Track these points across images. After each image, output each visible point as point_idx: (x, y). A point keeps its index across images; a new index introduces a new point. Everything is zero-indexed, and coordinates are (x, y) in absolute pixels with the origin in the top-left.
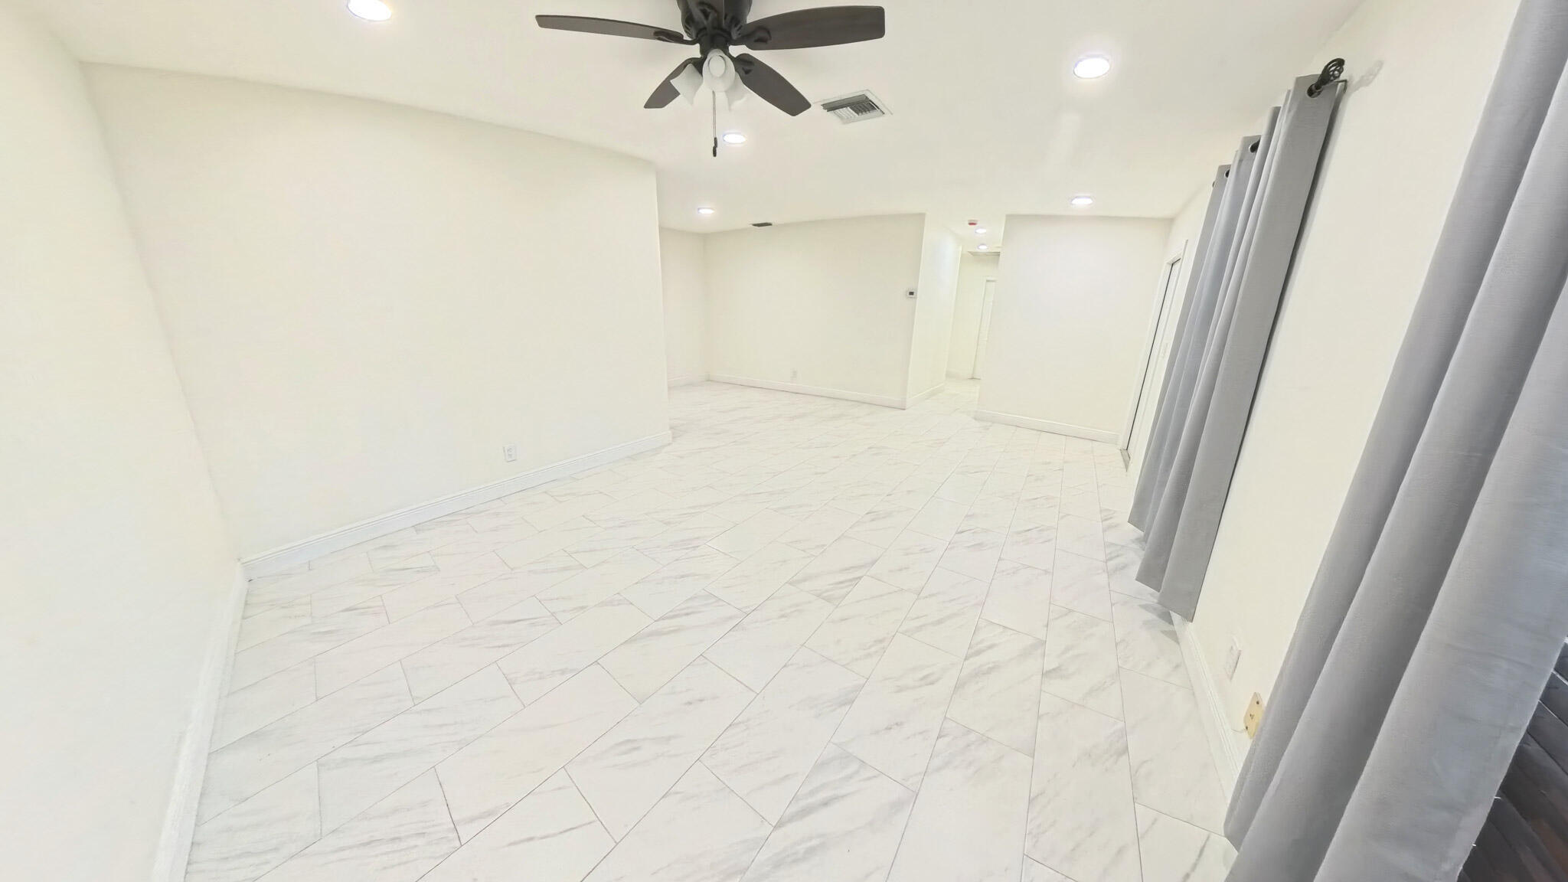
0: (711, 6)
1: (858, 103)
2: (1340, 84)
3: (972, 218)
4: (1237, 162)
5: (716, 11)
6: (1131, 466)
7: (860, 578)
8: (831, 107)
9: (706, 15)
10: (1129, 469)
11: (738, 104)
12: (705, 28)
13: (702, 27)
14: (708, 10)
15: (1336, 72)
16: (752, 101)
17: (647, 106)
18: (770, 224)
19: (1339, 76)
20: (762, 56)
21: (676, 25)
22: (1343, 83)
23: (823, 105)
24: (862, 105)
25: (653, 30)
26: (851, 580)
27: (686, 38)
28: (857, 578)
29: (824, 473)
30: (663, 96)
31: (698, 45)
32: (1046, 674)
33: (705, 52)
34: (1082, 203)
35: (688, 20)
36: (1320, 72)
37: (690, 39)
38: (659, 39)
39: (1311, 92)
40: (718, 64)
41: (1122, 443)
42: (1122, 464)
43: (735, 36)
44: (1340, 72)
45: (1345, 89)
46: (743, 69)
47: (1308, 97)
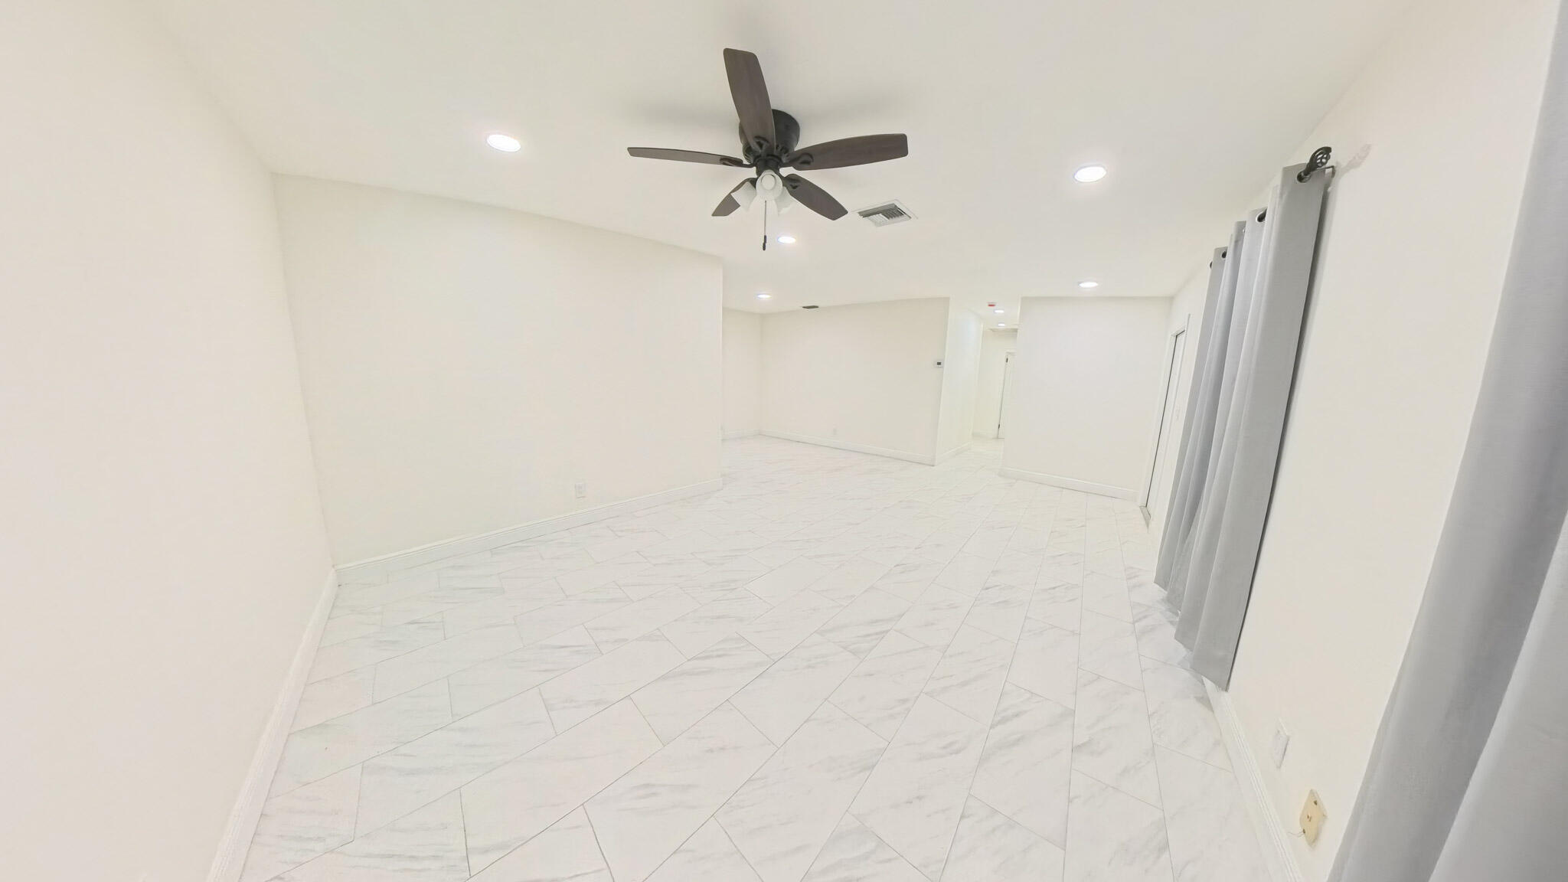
0: (765, 140)
1: (889, 210)
2: (1327, 171)
3: (991, 301)
4: (1233, 243)
5: (768, 142)
6: (1152, 524)
7: (887, 631)
8: (866, 214)
9: (761, 145)
10: (1150, 526)
11: (785, 210)
12: (760, 156)
13: (757, 154)
14: (762, 142)
15: (1324, 160)
16: (797, 208)
17: (713, 215)
18: (817, 307)
19: (1326, 163)
20: (806, 175)
21: (738, 153)
22: (1331, 169)
23: (859, 213)
24: (892, 212)
25: (719, 158)
26: (877, 634)
27: (745, 162)
28: (884, 632)
29: (857, 524)
30: (728, 206)
31: (755, 168)
32: (1076, 749)
33: (759, 173)
34: (1089, 285)
35: (748, 150)
36: (1307, 161)
37: (748, 163)
38: (724, 164)
39: (1300, 178)
40: (769, 181)
41: (1141, 501)
42: (1143, 522)
43: (784, 160)
44: (1327, 159)
45: (1333, 173)
46: (791, 185)
47: (1298, 182)
